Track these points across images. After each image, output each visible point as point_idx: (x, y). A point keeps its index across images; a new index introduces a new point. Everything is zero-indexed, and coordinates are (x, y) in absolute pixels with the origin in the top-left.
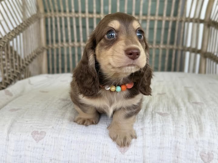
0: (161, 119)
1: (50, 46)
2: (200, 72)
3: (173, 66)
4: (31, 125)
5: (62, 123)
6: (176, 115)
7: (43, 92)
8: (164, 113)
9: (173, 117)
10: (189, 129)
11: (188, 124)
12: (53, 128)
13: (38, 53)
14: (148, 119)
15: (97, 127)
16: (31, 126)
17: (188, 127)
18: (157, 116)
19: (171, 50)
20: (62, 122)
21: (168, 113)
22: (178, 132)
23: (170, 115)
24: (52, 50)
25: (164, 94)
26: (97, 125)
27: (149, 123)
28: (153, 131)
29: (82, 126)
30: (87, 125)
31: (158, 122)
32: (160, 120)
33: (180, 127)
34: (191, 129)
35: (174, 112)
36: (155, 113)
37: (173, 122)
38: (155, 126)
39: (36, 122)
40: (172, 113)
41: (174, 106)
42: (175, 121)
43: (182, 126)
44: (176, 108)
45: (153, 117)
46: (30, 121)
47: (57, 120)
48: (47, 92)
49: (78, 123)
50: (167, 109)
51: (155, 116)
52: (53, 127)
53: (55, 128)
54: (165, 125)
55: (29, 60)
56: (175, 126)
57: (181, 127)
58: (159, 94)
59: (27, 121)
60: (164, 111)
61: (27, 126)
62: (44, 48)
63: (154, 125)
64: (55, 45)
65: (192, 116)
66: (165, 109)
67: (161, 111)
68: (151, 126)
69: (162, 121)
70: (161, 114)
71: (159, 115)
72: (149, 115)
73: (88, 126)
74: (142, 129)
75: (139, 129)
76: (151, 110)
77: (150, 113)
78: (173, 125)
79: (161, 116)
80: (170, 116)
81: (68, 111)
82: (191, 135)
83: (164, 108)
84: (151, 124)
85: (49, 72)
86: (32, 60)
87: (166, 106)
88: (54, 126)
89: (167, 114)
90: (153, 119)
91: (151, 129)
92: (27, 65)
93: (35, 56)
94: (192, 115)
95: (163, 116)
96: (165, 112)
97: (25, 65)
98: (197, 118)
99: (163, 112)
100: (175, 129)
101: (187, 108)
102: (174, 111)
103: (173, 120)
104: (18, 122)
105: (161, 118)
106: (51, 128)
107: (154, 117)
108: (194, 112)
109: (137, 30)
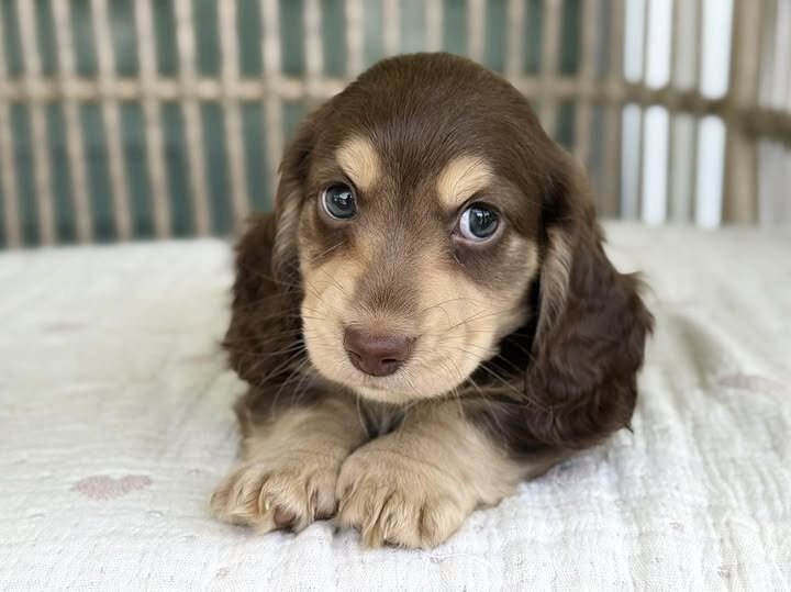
2: (728, 214)
10: (717, 547)
11: (710, 521)
17: (714, 535)
34: (728, 544)
42: (634, 504)
43: (677, 527)
65: (732, 473)
82: (735, 578)
94: (733, 461)
98: (764, 481)
101: (697, 427)
108: (740, 449)
109: (462, 205)
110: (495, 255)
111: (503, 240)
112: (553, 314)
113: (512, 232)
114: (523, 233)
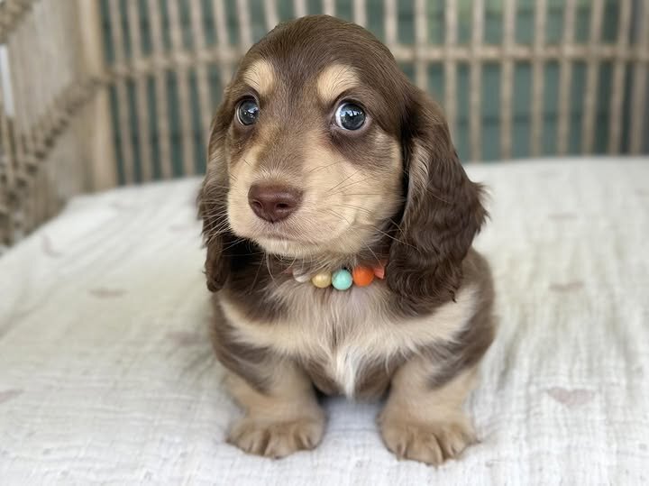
0: (562, 423)
1: (120, 68)
3: (615, 128)
4: (65, 467)
5: (183, 455)
6: (620, 398)
7: (102, 293)
8: (575, 392)
9: (608, 409)
12: (150, 479)
13: (74, 106)
14: (509, 421)
15: (316, 462)
16: (65, 473)
18: (548, 405)
19: (607, 67)
20: (180, 451)
21: (589, 388)
22: (627, 472)
23: (598, 397)
24: (131, 84)
25: (576, 285)
26: (315, 453)
27: (516, 439)
28: (532, 471)
29: (258, 460)
30: (277, 457)
31: (551, 436)
32: (557, 425)
33: (633, 454)
35: (613, 384)
36: (540, 392)
37: (608, 432)
38: (539, 454)
39: (82, 454)
40: (604, 389)
41: (613, 352)
42: (617, 427)
43: (643, 447)
44: (622, 364)
45: (532, 413)
46: (59, 449)
47: (162, 441)
48: (117, 293)
49: (244, 450)
50: (585, 366)
51: (537, 410)
52: (148, 475)
53: (155, 477)
54: (576, 448)
55: (41, 146)
56: (614, 447)
57: (638, 451)
58: (556, 288)
59: (47, 452)
60: (576, 379)
61: (47, 473)
62: (94, 83)
63: (536, 448)
64: (140, 65)
66: (577, 366)
67: (563, 382)
68: (526, 452)
69: (564, 431)
70: (561, 396)
71: (553, 403)
72: (514, 407)
73: (282, 461)
74: (489, 465)
75: (479, 464)
76: (525, 380)
77: (522, 393)
78: (609, 444)
79: (560, 407)
80: (597, 404)
81: (204, 398)
83: (574, 362)
84: (524, 443)
85: (121, 181)
86: (49, 143)
87: (584, 355)
88: (150, 470)
89: (584, 392)
90: (533, 421)
91: (526, 468)
92: (32, 169)
93: (64, 123)
95: (569, 407)
96: (578, 384)
97: (22, 174)
99: (569, 388)
100: (615, 463)
102: (614, 380)
103: (610, 423)
104: (13, 455)
105: (560, 416)
106: (142, 477)
107: (536, 414)
109: (336, 100)
110: (365, 142)
111: (369, 131)
112: (416, 199)
113: (377, 126)
114: (386, 130)
